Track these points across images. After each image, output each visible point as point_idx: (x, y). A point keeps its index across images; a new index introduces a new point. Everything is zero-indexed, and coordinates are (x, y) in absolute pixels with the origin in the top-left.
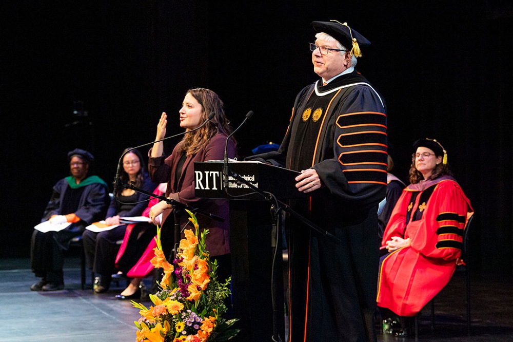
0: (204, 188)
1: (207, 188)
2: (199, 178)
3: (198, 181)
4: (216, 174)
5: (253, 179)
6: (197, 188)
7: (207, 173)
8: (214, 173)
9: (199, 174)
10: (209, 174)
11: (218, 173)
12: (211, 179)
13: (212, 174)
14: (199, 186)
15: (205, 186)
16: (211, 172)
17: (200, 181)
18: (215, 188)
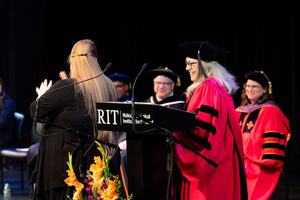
0: (105, 123)
1: (108, 123)
2: (101, 115)
3: (100, 117)
4: (116, 113)
5: (149, 117)
6: (99, 122)
7: (108, 111)
8: (115, 111)
9: (101, 112)
10: (110, 112)
11: (118, 111)
12: (111, 116)
13: (113, 112)
14: (101, 121)
15: (106, 121)
16: (112, 111)
17: (101, 117)
18: (115, 123)
